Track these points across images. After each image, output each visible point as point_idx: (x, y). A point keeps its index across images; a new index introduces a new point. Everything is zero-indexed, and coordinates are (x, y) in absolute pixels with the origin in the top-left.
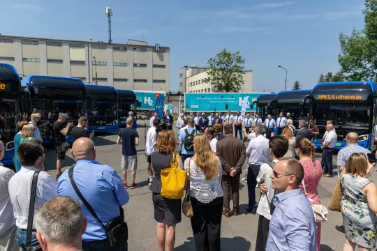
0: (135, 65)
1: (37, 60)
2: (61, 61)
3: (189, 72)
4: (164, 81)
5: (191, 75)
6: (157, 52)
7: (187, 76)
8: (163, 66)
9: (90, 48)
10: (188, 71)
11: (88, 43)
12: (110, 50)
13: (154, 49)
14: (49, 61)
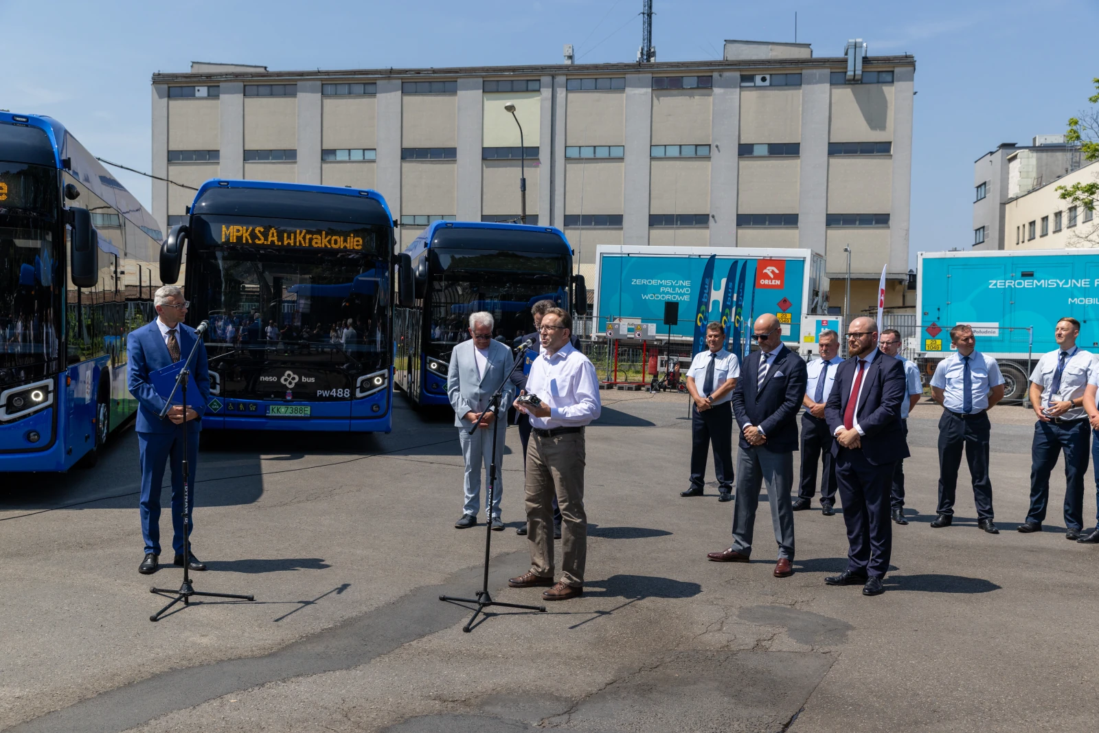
0: (745, 151)
1: (369, 155)
2: (448, 154)
3: (1021, 171)
4: (882, 220)
5: (1030, 183)
6: (853, 82)
7: (1013, 191)
8: (882, 149)
9: (561, 94)
10: (1014, 166)
11: (553, 71)
12: (638, 95)
13: (836, 70)
14: (408, 154)
